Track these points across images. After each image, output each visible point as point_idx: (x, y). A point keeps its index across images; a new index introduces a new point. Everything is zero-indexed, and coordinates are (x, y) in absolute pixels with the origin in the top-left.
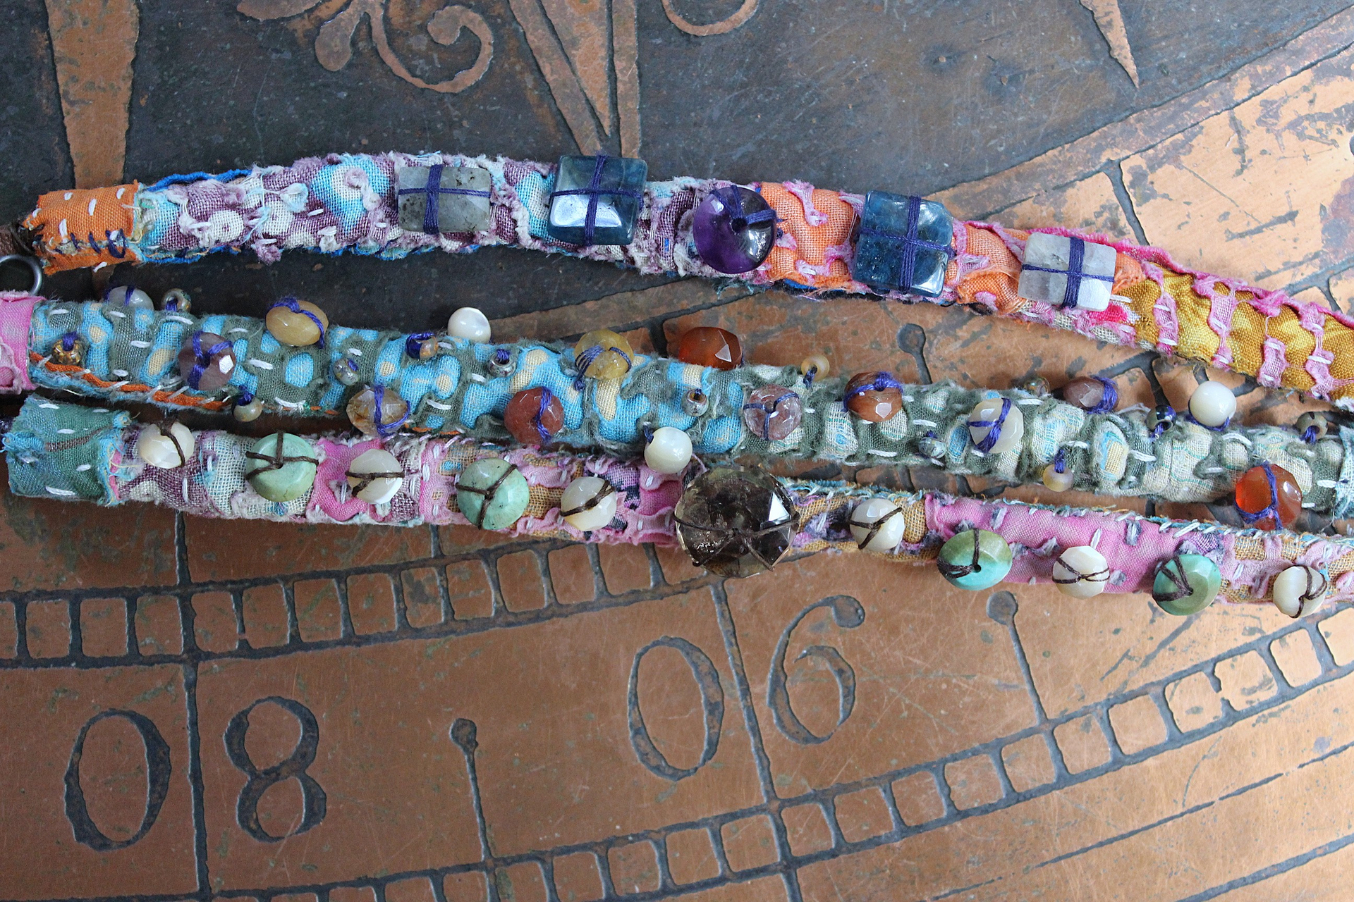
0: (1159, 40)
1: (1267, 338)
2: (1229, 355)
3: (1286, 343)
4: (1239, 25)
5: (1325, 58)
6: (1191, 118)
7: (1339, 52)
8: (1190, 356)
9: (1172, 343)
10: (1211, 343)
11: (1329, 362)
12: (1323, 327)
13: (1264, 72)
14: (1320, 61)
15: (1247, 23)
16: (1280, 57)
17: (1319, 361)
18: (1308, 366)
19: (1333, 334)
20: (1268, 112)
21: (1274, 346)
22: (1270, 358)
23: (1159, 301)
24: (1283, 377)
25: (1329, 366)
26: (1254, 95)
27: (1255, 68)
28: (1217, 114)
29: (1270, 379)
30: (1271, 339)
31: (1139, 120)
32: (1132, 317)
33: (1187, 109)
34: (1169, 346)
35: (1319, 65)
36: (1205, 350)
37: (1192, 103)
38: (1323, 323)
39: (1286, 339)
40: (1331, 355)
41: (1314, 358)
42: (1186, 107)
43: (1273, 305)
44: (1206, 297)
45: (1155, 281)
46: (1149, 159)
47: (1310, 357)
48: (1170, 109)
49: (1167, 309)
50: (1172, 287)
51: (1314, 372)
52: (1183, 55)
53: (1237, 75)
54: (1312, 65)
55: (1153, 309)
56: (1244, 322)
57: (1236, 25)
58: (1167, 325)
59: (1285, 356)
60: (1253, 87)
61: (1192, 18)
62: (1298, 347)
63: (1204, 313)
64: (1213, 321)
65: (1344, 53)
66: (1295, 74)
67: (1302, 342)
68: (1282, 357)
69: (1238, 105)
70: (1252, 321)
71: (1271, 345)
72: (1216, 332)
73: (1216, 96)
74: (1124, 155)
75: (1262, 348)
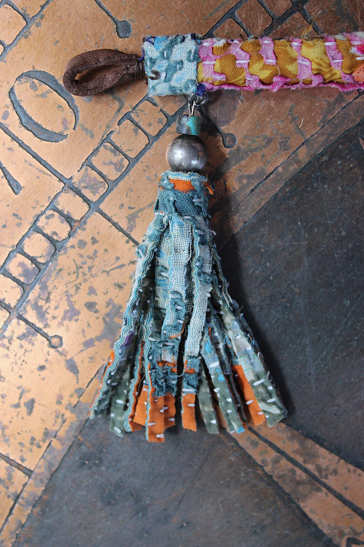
0: (354, 167)
1: (276, 64)
2: (294, 48)
3: (265, 65)
4: (313, 186)
5: (262, 182)
6: (326, 130)
7: (256, 187)
8: (316, 40)
9: (327, 44)
10: (305, 51)
11: (237, 62)
12: (246, 80)
13: (293, 165)
14: (264, 180)
15: (309, 189)
16: (287, 176)
17: (242, 62)
18: (248, 56)
19: (240, 78)
20: (285, 144)
21: (270, 61)
22: (270, 54)
23: (340, 64)
24: (259, 46)
25: (236, 60)
26: (295, 151)
27: (299, 166)
28: (312, 136)
29: (266, 42)
30: (274, 64)
31: (354, 120)
32: (354, 50)
33: (329, 134)
34: (328, 41)
35: (265, 177)
36: (309, 46)
37: (328, 138)
38: (247, 81)
39: (266, 67)
40: (238, 66)
41: (246, 62)
42: (331, 134)
43: (278, 82)
44: (315, 75)
45: (346, 74)
46: (344, 100)
47: (248, 61)
48: (340, 131)
49: (334, 61)
50: (336, 74)
51: (244, 54)
52: (339, 162)
53: (307, 160)
54: (268, 176)
55: (343, 59)
56: (291, 68)
57: (315, 186)
58: (333, 53)
59: (262, 57)
60: (297, 155)
61: (339, 183)
62: (257, 64)
63: (315, 66)
64: (307, 63)
65: (253, 187)
66: (276, 169)
67: (256, 68)
68: (264, 56)
69: (303, 144)
70: (287, 70)
71: (272, 61)
72: (305, 58)
73: (316, 145)
74: (358, 100)
75: (276, 58)
